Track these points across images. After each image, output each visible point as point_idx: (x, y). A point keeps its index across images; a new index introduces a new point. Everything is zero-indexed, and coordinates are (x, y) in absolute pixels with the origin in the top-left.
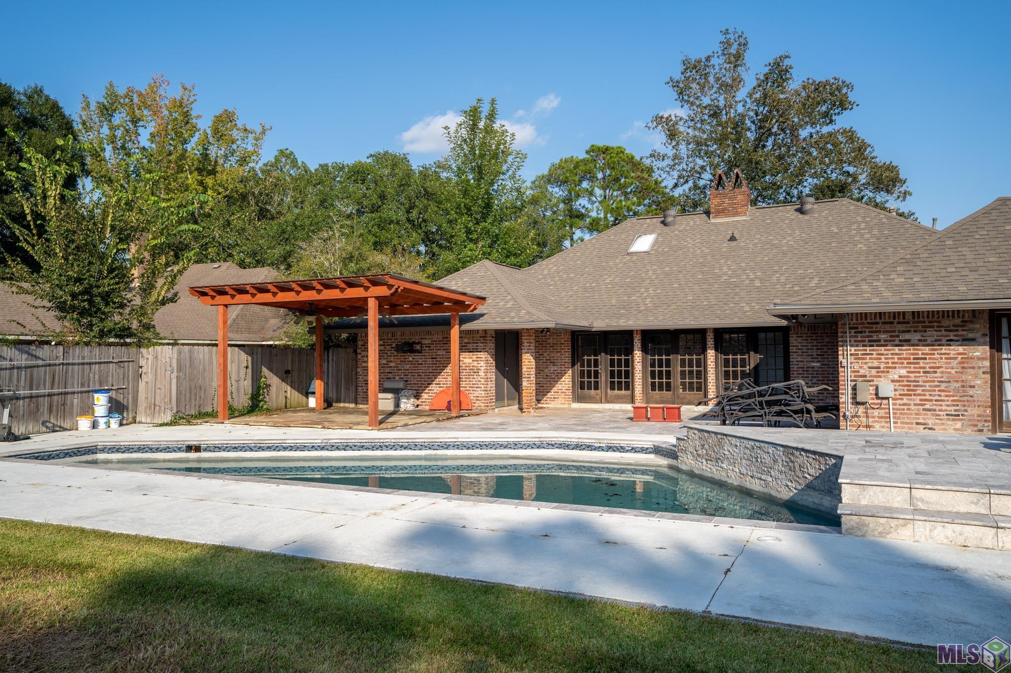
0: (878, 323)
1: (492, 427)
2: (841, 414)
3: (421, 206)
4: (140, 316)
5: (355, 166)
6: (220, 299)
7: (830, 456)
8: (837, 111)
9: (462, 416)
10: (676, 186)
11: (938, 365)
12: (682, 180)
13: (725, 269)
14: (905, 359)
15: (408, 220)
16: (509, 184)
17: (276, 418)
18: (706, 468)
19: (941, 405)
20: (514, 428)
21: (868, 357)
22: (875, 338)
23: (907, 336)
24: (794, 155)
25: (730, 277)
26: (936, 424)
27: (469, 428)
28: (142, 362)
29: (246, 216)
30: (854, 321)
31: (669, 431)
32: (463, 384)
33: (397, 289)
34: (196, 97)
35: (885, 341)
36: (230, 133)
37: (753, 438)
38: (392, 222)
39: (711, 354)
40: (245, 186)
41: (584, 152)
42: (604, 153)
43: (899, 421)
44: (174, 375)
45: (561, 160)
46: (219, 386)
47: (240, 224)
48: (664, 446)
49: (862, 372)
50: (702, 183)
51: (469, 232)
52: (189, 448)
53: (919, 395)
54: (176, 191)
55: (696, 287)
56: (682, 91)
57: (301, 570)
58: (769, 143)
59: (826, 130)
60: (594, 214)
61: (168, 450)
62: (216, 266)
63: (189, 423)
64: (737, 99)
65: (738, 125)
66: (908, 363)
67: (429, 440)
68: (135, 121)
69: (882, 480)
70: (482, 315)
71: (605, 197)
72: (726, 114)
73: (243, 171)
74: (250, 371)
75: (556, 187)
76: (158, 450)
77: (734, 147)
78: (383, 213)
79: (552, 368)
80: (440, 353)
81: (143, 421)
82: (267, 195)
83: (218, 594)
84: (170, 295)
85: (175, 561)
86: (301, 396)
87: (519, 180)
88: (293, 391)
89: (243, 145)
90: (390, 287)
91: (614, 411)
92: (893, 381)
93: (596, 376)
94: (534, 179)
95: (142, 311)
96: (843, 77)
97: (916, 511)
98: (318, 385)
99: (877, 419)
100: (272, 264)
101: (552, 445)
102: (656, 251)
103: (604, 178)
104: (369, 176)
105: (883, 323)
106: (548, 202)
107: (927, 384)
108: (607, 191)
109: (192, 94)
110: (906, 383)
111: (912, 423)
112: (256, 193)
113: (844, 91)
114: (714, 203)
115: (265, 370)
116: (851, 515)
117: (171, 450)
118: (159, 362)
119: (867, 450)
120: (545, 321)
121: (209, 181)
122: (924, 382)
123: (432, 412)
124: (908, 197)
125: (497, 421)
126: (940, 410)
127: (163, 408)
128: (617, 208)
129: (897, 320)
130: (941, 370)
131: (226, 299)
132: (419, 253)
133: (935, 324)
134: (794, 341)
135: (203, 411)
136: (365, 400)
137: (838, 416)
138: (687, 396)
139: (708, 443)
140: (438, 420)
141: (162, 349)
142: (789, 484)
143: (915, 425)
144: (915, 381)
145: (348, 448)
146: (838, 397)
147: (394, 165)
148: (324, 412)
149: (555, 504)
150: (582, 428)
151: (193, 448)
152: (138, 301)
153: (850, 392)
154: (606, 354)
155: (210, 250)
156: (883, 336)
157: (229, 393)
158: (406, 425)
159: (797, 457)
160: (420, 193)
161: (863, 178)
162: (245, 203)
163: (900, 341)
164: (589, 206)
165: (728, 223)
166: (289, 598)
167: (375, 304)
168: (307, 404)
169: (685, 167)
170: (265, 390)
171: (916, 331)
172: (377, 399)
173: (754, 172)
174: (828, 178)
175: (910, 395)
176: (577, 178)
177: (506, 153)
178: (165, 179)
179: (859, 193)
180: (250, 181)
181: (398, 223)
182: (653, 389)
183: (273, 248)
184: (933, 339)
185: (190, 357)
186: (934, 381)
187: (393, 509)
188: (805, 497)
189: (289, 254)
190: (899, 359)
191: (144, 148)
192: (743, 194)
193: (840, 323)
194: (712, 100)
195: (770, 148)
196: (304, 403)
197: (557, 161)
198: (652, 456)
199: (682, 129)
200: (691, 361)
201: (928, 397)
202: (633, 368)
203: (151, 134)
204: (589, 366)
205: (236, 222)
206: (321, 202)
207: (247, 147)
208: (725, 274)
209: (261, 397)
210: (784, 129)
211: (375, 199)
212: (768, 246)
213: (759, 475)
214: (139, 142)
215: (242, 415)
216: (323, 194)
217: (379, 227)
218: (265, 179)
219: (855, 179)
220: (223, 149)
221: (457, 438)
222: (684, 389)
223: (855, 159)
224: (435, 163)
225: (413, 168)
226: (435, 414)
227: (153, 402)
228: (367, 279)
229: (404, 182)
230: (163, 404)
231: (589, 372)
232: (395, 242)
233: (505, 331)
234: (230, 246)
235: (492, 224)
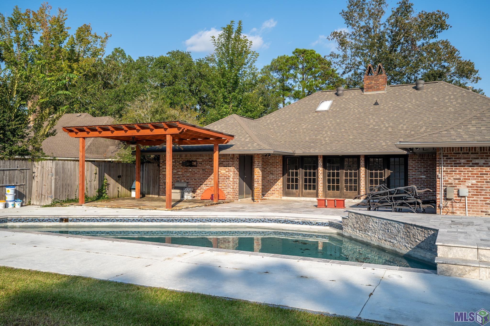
0: (460, 153)
1: (237, 210)
2: (437, 205)
3: (197, 83)
4: (34, 143)
5: (160, 58)
6: (81, 134)
7: (431, 229)
8: (438, 30)
9: (220, 203)
10: (344, 73)
12: (347, 70)
13: (372, 121)
14: (475, 174)
15: (190, 90)
16: (248, 71)
17: (112, 203)
18: (359, 235)
20: (249, 211)
21: (454, 173)
22: (458, 162)
23: (477, 161)
24: (413, 56)
25: (375, 126)
27: (223, 210)
28: (35, 170)
29: (96, 87)
30: (446, 152)
31: (338, 214)
32: (220, 185)
33: (183, 130)
35: (464, 164)
36: (87, 38)
37: (386, 218)
38: (180, 91)
39: (363, 170)
40: (96, 69)
41: (292, 53)
42: (303, 53)
43: (471, 210)
44: (53, 178)
45: (278, 57)
46: (79, 184)
47: (93, 91)
48: (335, 222)
49: (450, 181)
50: (359, 71)
51: (225, 98)
52: (62, 220)
53: (483, 195)
54: (55, 71)
55: (355, 131)
56: (348, 18)
57: (125, 290)
58: (399, 49)
59: (432, 41)
60: (296, 89)
61: (49, 221)
62: (78, 115)
63: (62, 205)
64: (380, 23)
65: (381, 38)
66: (477, 177)
67: (200, 217)
68: (31, 29)
69: (461, 244)
70: (232, 146)
71: (303, 79)
72: (374, 32)
73: (94, 60)
74: (97, 175)
75: (275, 72)
76: (43, 221)
77: (378, 51)
78: (176, 86)
79: (271, 177)
80: (207, 167)
81: (35, 203)
82: (109, 75)
83: (77, 304)
84: (51, 131)
85: (52, 285)
86: (127, 190)
87: (254, 68)
88: (123, 187)
89: (94, 45)
90: (179, 128)
91: (306, 201)
92: (468, 187)
93: (297, 181)
94: (262, 68)
95: (35, 140)
97: (481, 262)
98: (137, 185)
99: (458, 208)
100: (111, 114)
101: (271, 221)
102: (332, 110)
103: (303, 68)
104: (168, 65)
105: (463, 154)
106: (270, 81)
107: (488, 189)
108: (305, 76)
109: (65, 15)
110: (475, 188)
111: (478, 211)
112: (102, 73)
113: (443, 18)
114: (366, 83)
115: (106, 175)
116: (442, 263)
117: (51, 221)
118: (45, 170)
119: (452, 226)
120: (267, 149)
121: (75, 66)
122: (486, 187)
123: (202, 201)
124: (479, 81)
125: (239, 207)
127: (47, 197)
128: (310, 85)
129: (471, 152)
131: (84, 134)
132: (196, 109)
134: (411, 163)
135: (70, 198)
136: (164, 193)
137: (435, 207)
138: (349, 194)
139: (360, 221)
140: (206, 206)
141: (46, 163)
142: (407, 245)
143: (480, 213)
144: (481, 187)
145: (154, 221)
146: (436, 195)
147: (182, 59)
148: (140, 200)
149: (272, 255)
150: (288, 211)
151: (64, 220)
152: (32, 134)
153: (443, 192)
154: (303, 169)
155: (75, 106)
156: (463, 161)
157: (85, 188)
158: (187, 208)
159: (411, 230)
160: (197, 75)
161: (453, 70)
162: (96, 79)
163: (473, 164)
164: (294, 84)
165: (374, 95)
166: (118, 307)
167: (171, 138)
168: (131, 195)
169: (350, 62)
170: (106, 187)
171: (482, 158)
172: (171, 193)
173: (390, 65)
174: (432, 69)
175: (478, 195)
176: (287, 68)
177: (247, 53)
178: (49, 64)
179: (450, 78)
180: (99, 66)
181: (184, 92)
182: (329, 189)
183: (112, 105)
185: (63, 167)
187: (179, 256)
188: (415, 253)
189: (121, 109)
190: (471, 174)
191: (36, 46)
192: (383, 78)
193: (438, 153)
194: (366, 24)
195: (399, 51)
196: (129, 194)
197: (276, 58)
198: (328, 228)
199: (348, 40)
200: (351, 173)
201: (488, 197)
202: (318, 177)
203: (41, 37)
204: (293, 175)
205: (90, 90)
206: (140, 79)
207: (97, 46)
208: (372, 124)
209: (104, 191)
210: (407, 41)
211: (171, 78)
212: (396, 108)
213: (389, 240)
214: (33, 42)
215: (93, 201)
216: (141, 74)
217: (173, 94)
218: (108, 65)
219: (448, 70)
220: (83, 47)
221: (217, 216)
222: (347, 190)
223: (448, 58)
224: (206, 58)
225: (193, 60)
226: (204, 202)
227: (41, 193)
228: (166, 124)
229: (188, 68)
230: (47, 195)
231: (292, 179)
232: (183, 103)
233: (245, 154)
234: (87, 104)
235: (238, 93)
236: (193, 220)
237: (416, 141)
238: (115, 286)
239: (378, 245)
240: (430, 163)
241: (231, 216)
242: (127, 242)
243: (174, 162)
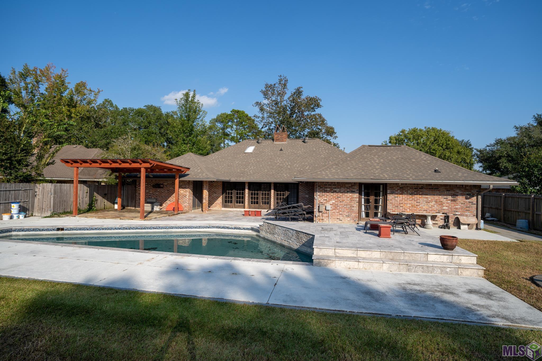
0: (327, 185)
1: (191, 219)
2: (314, 215)
3: (165, 128)
4: (36, 170)
5: (138, 110)
6: (75, 165)
7: (311, 235)
8: (316, 107)
9: (179, 214)
10: (262, 128)
11: (344, 199)
12: (265, 126)
13: (278, 161)
14: (335, 197)
15: (160, 132)
16: (200, 123)
17: (100, 214)
18: (269, 236)
19: (344, 213)
20: (199, 219)
21: (323, 196)
22: (326, 190)
23: (335, 190)
24: (302, 121)
25: (280, 164)
26: (343, 219)
27: (181, 219)
28: (37, 190)
29: (89, 126)
30: (320, 184)
31: (257, 221)
32: (180, 201)
33: (153, 165)
34: (68, 75)
35: (329, 191)
36: (84, 91)
37: (286, 227)
38: (153, 133)
39: (272, 191)
40: (90, 113)
41: (230, 111)
42: (237, 113)
43: (332, 218)
44: (52, 196)
45: (221, 114)
46: (74, 201)
47: (86, 129)
48: (255, 228)
49: (321, 201)
50: (271, 127)
51: (184, 140)
52: (58, 229)
53: (338, 209)
54: (57, 113)
55: (268, 167)
56: (265, 94)
57: (107, 294)
58: (294, 116)
59: (313, 113)
60: (233, 135)
61: (48, 230)
62: (75, 146)
63: (59, 216)
64: (284, 99)
65: (285, 109)
66: (335, 199)
67: (165, 225)
68: (38, 82)
69: (327, 246)
70: (188, 175)
71: (237, 129)
72: (280, 104)
73: (88, 107)
74: (88, 194)
75: (219, 123)
76: (43, 230)
77: (283, 116)
78: (150, 129)
79: (215, 195)
80: (171, 188)
81: (37, 215)
82: (100, 118)
83: (67, 310)
84: (51, 161)
85: (47, 293)
86: (111, 204)
87: (204, 122)
88: (108, 202)
89: (89, 96)
90: (151, 164)
91: (237, 211)
92: (331, 204)
93: (231, 198)
94: (211, 120)
95: (37, 168)
96: (318, 97)
97: (336, 257)
98: (119, 200)
99: (325, 217)
100: (101, 147)
101: (214, 227)
102: (255, 152)
103: (237, 122)
104: (144, 114)
105: (329, 185)
106: (216, 129)
107: (341, 206)
108: (238, 127)
109: (66, 73)
110: (334, 205)
111: (335, 219)
112: (95, 117)
113: (319, 101)
114: (275, 136)
115: (95, 194)
116: (316, 259)
117: (49, 230)
118: (45, 190)
119: (322, 232)
120: (212, 178)
121: (73, 110)
122: (340, 205)
123: (166, 212)
124: (337, 138)
125: (193, 216)
126: (344, 214)
127: (46, 210)
128: (241, 133)
129: (332, 184)
130: (345, 201)
131: (78, 165)
132: (164, 146)
133: (344, 186)
134: (300, 188)
135: (66, 211)
136: (139, 206)
137: (313, 216)
138: (264, 206)
139: (270, 228)
140: (169, 216)
141: (47, 185)
142: (297, 243)
143: (336, 219)
144: (337, 205)
145: (131, 229)
146: (314, 210)
147: (155, 111)
148: (121, 212)
149: (214, 256)
150: (225, 219)
151: (60, 229)
152: (35, 164)
153: (317, 208)
154: (235, 190)
155: (72, 139)
156: (328, 189)
157: (78, 203)
158: (156, 218)
159: (300, 235)
160: (165, 122)
161: (323, 131)
162: (89, 121)
163: (333, 191)
164: (231, 132)
165: (280, 144)
166: (100, 310)
167: (144, 170)
168: (114, 207)
169: (266, 121)
170: (95, 202)
171: (338, 188)
172: (144, 206)
173: (289, 126)
174: (313, 130)
175: (335, 209)
176: (227, 121)
177: (200, 111)
178: (52, 108)
179: (322, 135)
180: (92, 112)
181: (156, 134)
182: (252, 203)
183: (101, 140)
184: (343, 191)
185: (60, 188)
186: (342, 205)
187: (148, 260)
188: (302, 248)
189: (108, 143)
190: (333, 197)
191: (42, 94)
192: (285, 135)
193: (315, 184)
194: (276, 99)
195: (295, 117)
196: (113, 207)
197: (220, 114)
198: (251, 231)
199: (265, 108)
200: (265, 193)
201: (341, 210)
202: (245, 196)
203: (46, 88)
204: (229, 194)
205: (85, 129)
206: (123, 123)
207: (91, 97)
208: (278, 163)
209: (93, 205)
210: (299, 112)
211: (146, 124)
212: (293, 154)
213: (287, 240)
214: (39, 91)
215: (85, 213)
216: (124, 120)
217: (147, 135)
218: (99, 111)
219: (321, 131)
220: (80, 97)
221: (177, 224)
222: (263, 204)
223: (321, 124)
224: (172, 111)
225: (163, 113)
226: (168, 213)
227: (42, 207)
228: (141, 160)
229: (159, 118)
230: (47, 208)
231: (229, 196)
232: (154, 141)
233: (197, 181)
234: (82, 138)
235: (193, 137)
236: (160, 227)
237: (303, 177)
238: (98, 290)
239: (281, 243)
240: (311, 188)
241: (187, 224)
242: (110, 250)
243: (146, 185)
